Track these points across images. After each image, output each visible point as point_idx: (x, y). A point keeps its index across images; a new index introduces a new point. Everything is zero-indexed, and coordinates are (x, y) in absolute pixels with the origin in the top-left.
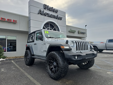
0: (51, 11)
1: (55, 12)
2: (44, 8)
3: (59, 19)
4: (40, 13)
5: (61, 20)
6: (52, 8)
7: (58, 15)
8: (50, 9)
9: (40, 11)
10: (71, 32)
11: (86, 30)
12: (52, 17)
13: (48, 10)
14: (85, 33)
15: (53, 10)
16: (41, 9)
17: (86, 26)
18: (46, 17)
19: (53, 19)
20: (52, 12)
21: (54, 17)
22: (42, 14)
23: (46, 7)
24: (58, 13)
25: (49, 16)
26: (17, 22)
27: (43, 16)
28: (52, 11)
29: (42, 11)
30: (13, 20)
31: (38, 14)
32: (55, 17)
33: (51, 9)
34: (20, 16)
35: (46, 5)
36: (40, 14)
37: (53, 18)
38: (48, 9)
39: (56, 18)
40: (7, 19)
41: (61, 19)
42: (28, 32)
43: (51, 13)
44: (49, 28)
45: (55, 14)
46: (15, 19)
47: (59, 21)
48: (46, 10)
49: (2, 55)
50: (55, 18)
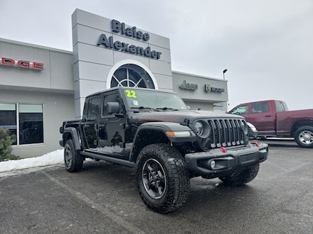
0: (131, 36)
1: (141, 40)
2: (113, 31)
3: (152, 57)
4: (104, 42)
5: (158, 58)
6: (134, 28)
7: (150, 46)
8: (128, 32)
9: (103, 38)
10: (185, 89)
11: (227, 82)
12: (135, 51)
13: (123, 34)
14: (223, 91)
15: (135, 35)
16: (104, 33)
17: (225, 72)
18: (118, 54)
19: (138, 57)
20: (135, 39)
21: (139, 52)
22: (107, 47)
23: (117, 28)
24: (150, 41)
25: (126, 51)
26: (44, 67)
27: (110, 52)
28: (134, 37)
29: (108, 37)
30: (34, 63)
31: (98, 45)
32: (143, 53)
33: (131, 31)
34: (50, 51)
35: (117, 23)
36: (102, 46)
37: (137, 54)
38: (124, 32)
39: (145, 55)
40: (19, 62)
41: (156, 56)
42: (73, 91)
43: (130, 42)
44: (128, 80)
45: (143, 45)
46: (37, 61)
47: (153, 61)
48: (119, 34)
49: (7, 153)
50: (141, 55)
